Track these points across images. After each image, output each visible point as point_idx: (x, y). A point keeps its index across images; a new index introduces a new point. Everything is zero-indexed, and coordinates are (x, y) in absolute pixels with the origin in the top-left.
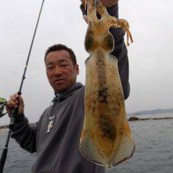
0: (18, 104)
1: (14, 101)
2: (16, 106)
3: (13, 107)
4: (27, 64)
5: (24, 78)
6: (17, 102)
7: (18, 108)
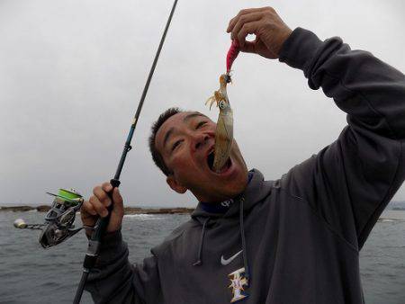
0: (110, 209)
1: (102, 200)
2: (105, 214)
3: (98, 216)
4: (137, 117)
5: (128, 147)
6: (108, 203)
7: (108, 218)
